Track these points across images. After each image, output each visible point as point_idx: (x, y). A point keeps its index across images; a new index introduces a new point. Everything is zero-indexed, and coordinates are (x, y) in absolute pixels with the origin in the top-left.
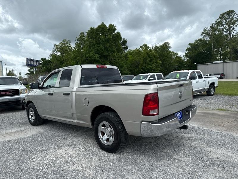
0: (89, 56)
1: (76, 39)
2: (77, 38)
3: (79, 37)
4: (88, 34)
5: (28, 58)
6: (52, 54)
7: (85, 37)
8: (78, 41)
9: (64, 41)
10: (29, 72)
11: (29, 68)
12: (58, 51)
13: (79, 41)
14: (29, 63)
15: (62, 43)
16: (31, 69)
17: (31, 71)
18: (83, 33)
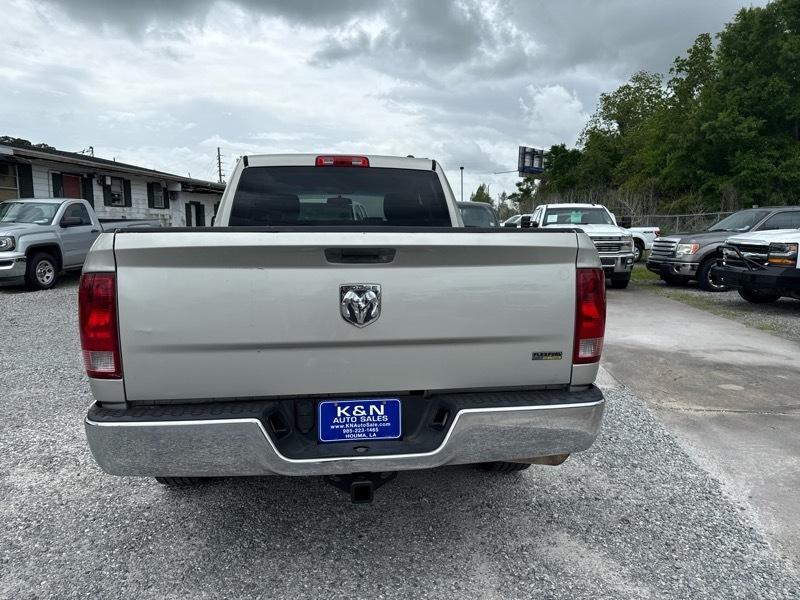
0: (713, 130)
1: (675, 66)
2: (677, 61)
3: (686, 56)
4: (727, 39)
5: (525, 148)
6: (589, 128)
7: (713, 55)
8: (679, 71)
9: (637, 79)
10: (518, 192)
11: (521, 180)
12: (608, 117)
13: (685, 72)
14: (527, 164)
15: (628, 87)
16: (526, 181)
17: (525, 187)
18: (705, 38)
